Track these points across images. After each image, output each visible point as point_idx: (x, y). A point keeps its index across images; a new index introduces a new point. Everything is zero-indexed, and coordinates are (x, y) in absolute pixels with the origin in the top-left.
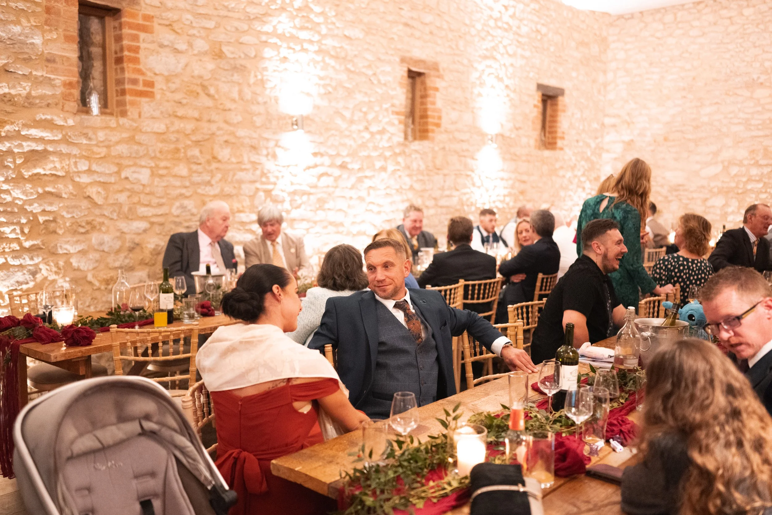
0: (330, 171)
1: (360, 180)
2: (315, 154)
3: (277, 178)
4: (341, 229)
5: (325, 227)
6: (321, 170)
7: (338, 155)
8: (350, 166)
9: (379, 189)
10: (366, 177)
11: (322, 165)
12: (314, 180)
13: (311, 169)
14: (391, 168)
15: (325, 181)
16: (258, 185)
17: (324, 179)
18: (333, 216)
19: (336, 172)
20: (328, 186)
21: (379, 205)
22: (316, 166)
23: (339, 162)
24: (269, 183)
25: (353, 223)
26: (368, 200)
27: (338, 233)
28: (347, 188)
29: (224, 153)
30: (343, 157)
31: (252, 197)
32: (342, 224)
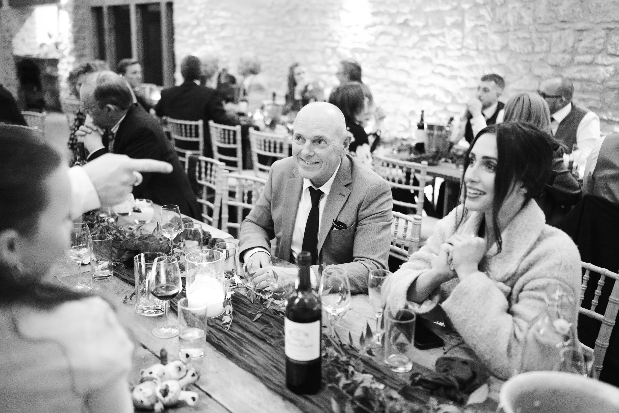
0: (390, 29)
1: (424, 39)
2: (375, 14)
3: (340, 37)
4: (403, 89)
5: (387, 86)
6: (380, 29)
7: (399, 13)
8: (412, 24)
9: (450, 50)
10: (433, 36)
11: (382, 23)
12: (372, 39)
13: (369, 29)
14: (469, 24)
15: (384, 40)
16: (327, 43)
17: (382, 37)
18: (395, 76)
19: (396, 31)
20: (387, 45)
21: (452, 69)
22: (374, 25)
23: (401, 20)
24: (333, 41)
25: (420, 85)
26: (436, 61)
27: (399, 92)
28: (407, 47)
29: (303, 18)
30: (405, 14)
31: (323, 52)
32: (405, 85)
